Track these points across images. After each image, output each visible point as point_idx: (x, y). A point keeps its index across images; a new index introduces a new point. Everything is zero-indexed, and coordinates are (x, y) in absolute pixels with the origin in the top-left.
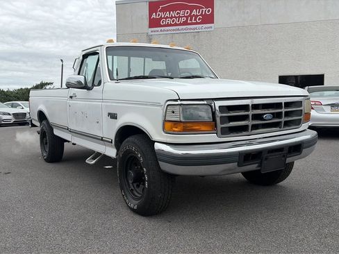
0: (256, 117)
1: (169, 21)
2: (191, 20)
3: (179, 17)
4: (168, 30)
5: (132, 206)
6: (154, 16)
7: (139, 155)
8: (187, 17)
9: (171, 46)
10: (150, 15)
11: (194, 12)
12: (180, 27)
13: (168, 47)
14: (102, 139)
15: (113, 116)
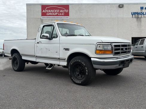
0: (122, 49)
1: (50, 14)
2: (60, 14)
3: (55, 12)
4: (50, 18)
5: (78, 82)
6: (44, 11)
7: (83, 63)
8: (58, 13)
10: (42, 11)
11: (61, 11)
12: (55, 17)
14: (59, 59)
15: (67, 49)
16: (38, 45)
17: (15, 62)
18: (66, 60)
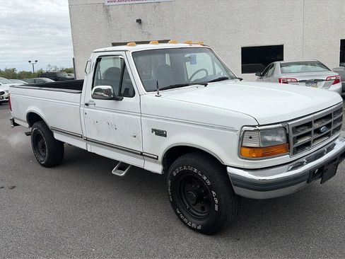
5: (193, 225)
7: (205, 178)
9: (190, 44)
13: (188, 46)
14: (141, 154)
15: (161, 133)
16: (87, 109)
17: (40, 145)
18: (160, 159)
